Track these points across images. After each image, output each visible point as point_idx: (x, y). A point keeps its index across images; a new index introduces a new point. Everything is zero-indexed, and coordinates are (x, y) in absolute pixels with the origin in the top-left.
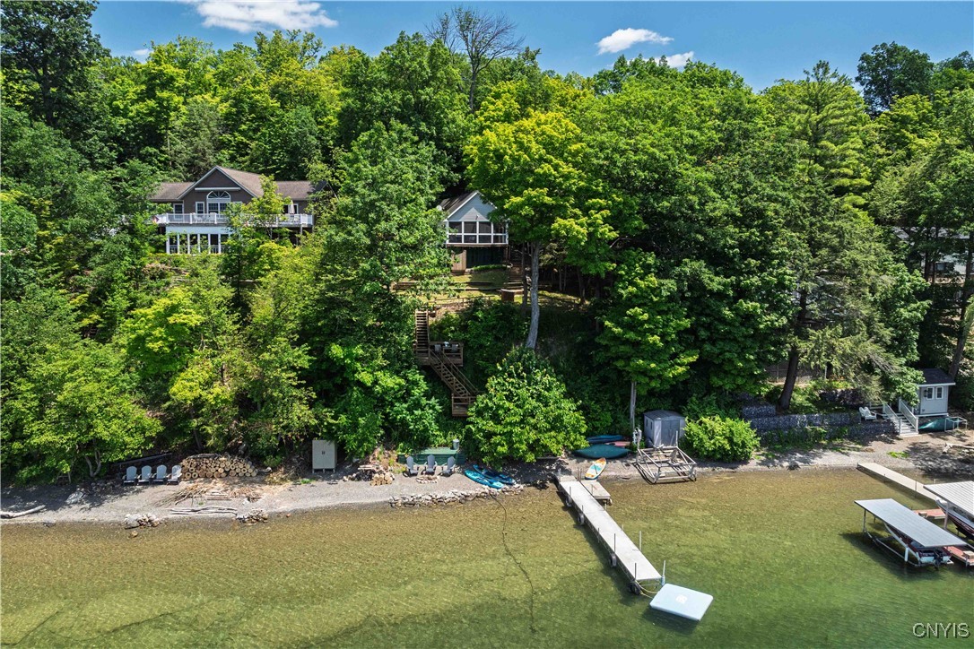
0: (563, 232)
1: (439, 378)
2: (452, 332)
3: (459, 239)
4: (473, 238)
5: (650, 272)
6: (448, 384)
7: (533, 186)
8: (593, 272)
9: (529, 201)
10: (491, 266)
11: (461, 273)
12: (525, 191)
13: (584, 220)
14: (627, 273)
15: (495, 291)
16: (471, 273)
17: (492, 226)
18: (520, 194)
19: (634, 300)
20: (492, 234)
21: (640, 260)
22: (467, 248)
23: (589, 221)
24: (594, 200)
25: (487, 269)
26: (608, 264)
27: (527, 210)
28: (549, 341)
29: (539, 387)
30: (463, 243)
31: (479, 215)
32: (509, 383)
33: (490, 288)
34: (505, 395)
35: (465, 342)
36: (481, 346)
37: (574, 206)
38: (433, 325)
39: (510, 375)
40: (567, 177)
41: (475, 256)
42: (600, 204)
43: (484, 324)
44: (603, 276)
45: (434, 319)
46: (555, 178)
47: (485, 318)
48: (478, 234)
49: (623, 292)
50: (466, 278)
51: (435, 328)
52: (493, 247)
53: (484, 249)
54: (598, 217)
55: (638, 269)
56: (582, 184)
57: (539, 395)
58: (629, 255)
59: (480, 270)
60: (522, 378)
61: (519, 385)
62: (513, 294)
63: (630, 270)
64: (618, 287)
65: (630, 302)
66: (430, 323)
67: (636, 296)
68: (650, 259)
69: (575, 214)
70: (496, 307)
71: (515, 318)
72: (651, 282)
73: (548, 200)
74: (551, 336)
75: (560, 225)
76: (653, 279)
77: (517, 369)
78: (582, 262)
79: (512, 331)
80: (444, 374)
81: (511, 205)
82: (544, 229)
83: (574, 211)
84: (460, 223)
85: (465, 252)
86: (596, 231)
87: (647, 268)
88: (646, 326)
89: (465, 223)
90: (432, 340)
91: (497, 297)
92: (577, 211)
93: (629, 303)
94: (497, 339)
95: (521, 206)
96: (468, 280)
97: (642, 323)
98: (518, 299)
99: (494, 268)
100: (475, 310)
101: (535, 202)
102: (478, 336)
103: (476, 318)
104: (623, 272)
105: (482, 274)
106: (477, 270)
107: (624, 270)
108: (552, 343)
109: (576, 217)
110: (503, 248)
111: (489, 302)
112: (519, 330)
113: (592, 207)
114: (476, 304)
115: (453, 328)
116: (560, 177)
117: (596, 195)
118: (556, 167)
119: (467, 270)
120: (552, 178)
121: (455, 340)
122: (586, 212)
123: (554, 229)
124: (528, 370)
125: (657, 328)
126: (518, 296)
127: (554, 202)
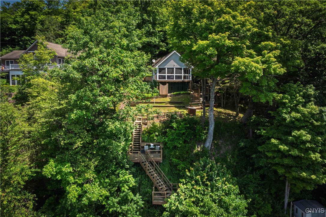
0: (243, 67)
1: (145, 173)
2: (156, 136)
3: (164, 78)
4: (172, 77)
5: (310, 101)
6: (151, 177)
7: (217, 32)
8: (263, 101)
9: (214, 44)
10: (182, 92)
11: (166, 96)
12: (210, 36)
13: (259, 58)
14: (289, 102)
15: (184, 108)
16: (171, 96)
17: (183, 70)
18: (206, 38)
19: (297, 123)
20: (183, 75)
21: (300, 91)
22: (168, 82)
23: (263, 59)
24: (266, 43)
25: (180, 94)
26: (275, 94)
27: (211, 51)
28: (220, 142)
29: (220, 193)
30: (166, 80)
31: (175, 64)
32: (196, 190)
33: (182, 105)
34: (193, 202)
35: (165, 144)
36: (175, 147)
37: (248, 48)
38: (145, 130)
39: (197, 182)
40: (243, 25)
41: (173, 87)
42: (271, 45)
43: (178, 132)
44: (271, 104)
45: (146, 126)
46: (234, 25)
47: (178, 127)
48: (175, 75)
49: (287, 116)
50: (168, 99)
51: (146, 132)
52: (183, 82)
53: (178, 83)
54: (271, 56)
55: (299, 98)
56: (256, 30)
57: (220, 201)
58: (290, 87)
59: (176, 95)
60: (207, 185)
61: (204, 191)
62: (195, 110)
63: (292, 98)
64: (283, 113)
65: (294, 125)
66: (143, 129)
67: (298, 120)
68: (311, 90)
69: (251, 54)
70: (184, 120)
71: (198, 127)
72: (312, 109)
73: (228, 42)
74: (220, 139)
75: (240, 62)
76: (314, 106)
77: (202, 178)
78: (254, 92)
79: (195, 136)
80: (148, 170)
81: (199, 47)
82: (223, 67)
83: (249, 51)
84: (165, 69)
85: (167, 85)
86: (269, 67)
87: (307, 98)
88: (308, 145)
89: (168, 68)
90: (143, 141)
91: (186, 112)
92: (252, 51)
93: (292, 125)
94: (185, 142)
95: (207, 47)
96: (169, 100)
97: (304, 142)
98: (199, 113)
99: (183, 94)
100: (171, 122)
101: (218, 44)
102: (173, 140)
103: (172, 128)
104: (287, 101)
105: (177, 97)
106: (174, 95)
107: (287, 99)
108: (222, 144)
109: (251, 56)
110: (188, 82)
111: (181, 116)
112: (200, 136)
113: (265, 48)
114: (172, 117)
115: (157, 133)
116: (238, 24)
117: (267, 38)
118: (234, 17)
119: (169, 95)
120: (231, 25)
121: (159, 143)
122: (259, 52)
123: (235, 66)
124: (210, 179)
125: (318, 146)
126: (198, 110)
127: (233, 44)
